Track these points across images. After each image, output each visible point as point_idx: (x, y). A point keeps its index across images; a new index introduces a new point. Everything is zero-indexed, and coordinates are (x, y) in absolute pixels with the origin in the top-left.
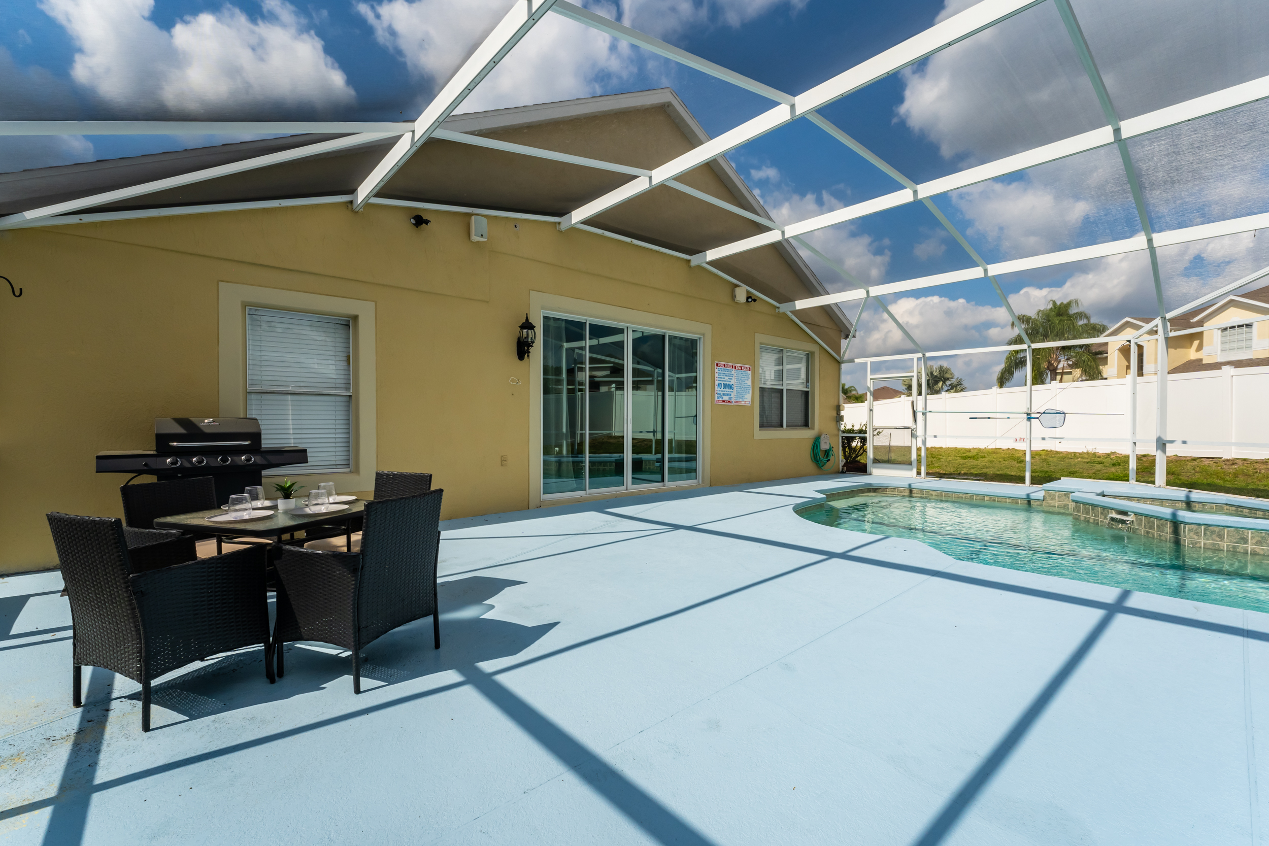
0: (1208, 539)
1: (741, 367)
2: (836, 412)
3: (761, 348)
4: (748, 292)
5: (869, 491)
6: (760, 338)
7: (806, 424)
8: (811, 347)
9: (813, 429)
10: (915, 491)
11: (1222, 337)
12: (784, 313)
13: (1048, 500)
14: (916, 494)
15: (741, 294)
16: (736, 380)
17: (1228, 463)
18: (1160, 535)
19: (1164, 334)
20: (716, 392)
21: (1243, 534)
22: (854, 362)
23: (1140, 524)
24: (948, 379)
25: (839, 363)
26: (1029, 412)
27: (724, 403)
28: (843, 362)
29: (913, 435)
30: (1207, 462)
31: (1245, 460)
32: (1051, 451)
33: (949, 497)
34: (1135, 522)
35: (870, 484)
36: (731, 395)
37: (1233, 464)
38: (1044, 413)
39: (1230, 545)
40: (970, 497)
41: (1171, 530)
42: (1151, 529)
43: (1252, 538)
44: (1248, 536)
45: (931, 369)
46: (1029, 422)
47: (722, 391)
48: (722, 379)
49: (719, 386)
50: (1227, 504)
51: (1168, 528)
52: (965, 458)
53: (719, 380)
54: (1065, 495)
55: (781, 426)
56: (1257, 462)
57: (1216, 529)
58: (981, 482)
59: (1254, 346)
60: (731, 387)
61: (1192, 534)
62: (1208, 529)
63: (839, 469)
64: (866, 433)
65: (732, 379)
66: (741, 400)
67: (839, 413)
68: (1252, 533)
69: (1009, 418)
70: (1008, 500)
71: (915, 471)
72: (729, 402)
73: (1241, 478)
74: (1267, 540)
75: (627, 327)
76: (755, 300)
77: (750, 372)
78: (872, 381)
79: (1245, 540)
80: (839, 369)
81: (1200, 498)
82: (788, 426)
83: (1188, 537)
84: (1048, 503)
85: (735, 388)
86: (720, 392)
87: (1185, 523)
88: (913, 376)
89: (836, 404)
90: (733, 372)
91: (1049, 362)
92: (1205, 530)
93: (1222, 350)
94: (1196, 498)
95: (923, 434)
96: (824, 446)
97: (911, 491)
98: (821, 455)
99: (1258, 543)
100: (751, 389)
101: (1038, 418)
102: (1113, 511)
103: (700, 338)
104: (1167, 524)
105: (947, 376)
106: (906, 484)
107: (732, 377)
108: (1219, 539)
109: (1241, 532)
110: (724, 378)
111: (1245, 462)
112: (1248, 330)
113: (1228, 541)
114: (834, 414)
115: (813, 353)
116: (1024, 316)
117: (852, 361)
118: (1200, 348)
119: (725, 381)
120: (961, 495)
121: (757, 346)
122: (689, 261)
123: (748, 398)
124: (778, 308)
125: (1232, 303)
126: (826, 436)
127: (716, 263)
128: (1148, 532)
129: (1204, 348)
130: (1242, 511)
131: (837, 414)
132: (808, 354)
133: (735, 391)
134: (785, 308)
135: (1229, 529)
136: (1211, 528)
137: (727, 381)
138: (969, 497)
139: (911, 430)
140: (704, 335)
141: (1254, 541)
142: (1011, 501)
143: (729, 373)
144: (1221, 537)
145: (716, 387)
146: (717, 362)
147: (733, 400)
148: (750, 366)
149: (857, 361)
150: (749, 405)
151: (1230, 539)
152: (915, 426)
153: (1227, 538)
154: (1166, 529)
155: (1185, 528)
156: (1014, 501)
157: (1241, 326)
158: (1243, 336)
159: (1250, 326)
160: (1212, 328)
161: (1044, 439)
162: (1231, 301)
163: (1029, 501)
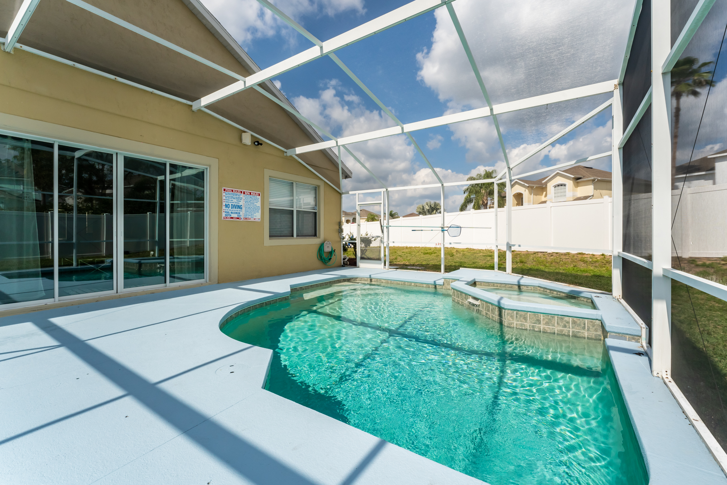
0: (518, 321)
1: (250, 193)
2: (338, 226)
3: (270, 179)
4: (252, 136)
5: (344, 281)
6: (268, 173)
7: (315, 235)
8: (316, 182)
9: (319, 237)
11: (554, 190)
12: (291, 156)
13: (446, 284)
14: (374, 282)
15: (247, 139)
16: (244, 202)
17: (549, 255)
18: (493, 317)
19: (510, 178)
20: (223, 211)
21: (538, 317)
22: (349, 193)
23: (483, 308)
24: (438, 209)
25: (340, 194)
26: (443, 226)
27: (232, 220)
28: (343, 193)
29: (381, 241)
30: (540, 255)
31: (557, 253)
32: (471, 249)
33: (392, 283)
34: (480, 305)
35: (345, 276)
36: (239, 213)
37: (552, 256)
38: (450, 227)
39: (531, 325)
40: (404, 283)
41: (498, 313)
42: (488, 312)
43: (543, 319)
44: (541, 319)
45: (430, 203)
46: (443, 233)
47: (230, 210)
48: (230, 201)
49: (226, 206)
50: (539, 286)
52: (425, 254)
53: (226, 202)
55: (293, 236)
56: (562, 254)
57: (523, 313)
58: (418, 271)
59: (567, 195)
60: (240, 207)
61: (509, 317)
62: (518, 313)
63: (341, 263)
64: (356, 240)
65: (240, 201)
66: (250, 217)
67: (341, 227)
68: (543, 316)
69: (432, 230)
70: (424, 286)
71: (383, 264)
72: (238, 218)
73: (554, 264)
74: (552, 321)
75: (117, 153)
76: (261, 144)
77: (259, 197)
78: (359, 206)
79: (539, 321)
80: (341, 198)
81: (525, 283)
82: (297, 236)
83: (506, 319)
84: (446, 287)
85: (244, 209)
86: (229, 211)
87: (505, 309)
88: (381, 203)
89: (338, 221)
90: (241, 196)
91: (483, 201)
92: (516, 314)
93: (555, 197)
94: (523, 283)
95: (387, 241)
96: (327, 249)
97: (371, 280)
98: (324, 256)
99: (547, 324)
100: (260, 209)
101: (447, 230)
102: (470, 297)
103: (207, 168)
104: (496, 309)
105: (438, 207)
106: (367, 275)
107: (241, 199)
108: (524, 321)
109: (537, 316)
110: (232, 200)
111: (557, 255)
112: (564, 187)
113: (530, 322)
114: (337, 227)
115: (319, 186)
116: (472, 177)
117: (347, 193)
118: (546, 196)
119: (233, 203)
120: (399, 282)
121: (266, 178)
122: (191, 106)
123: (258, 216)
124: (286, 152)
125: (558, 174)
126: (328, 243)
127: (210, 107)
128: (487, 314)
129: (548, 196)
131: (339, 228)
132: (316, 187)
133: (244, 210)
134: (290, 152)
135: (530, 313)
136: (520, 312)
137: (235, 203)
139: (380, 238)
140: (210, 166)
141: (544, 322)
142: (426, 286)
143: (237, 196)
144: (525, 319)
145: (224, 207)
146: (225, 188)
147: (242, 217)
148: (259, 193)
149: (351, 193)
150: (259, 221)
151: (531, 320)
152: (382, 236)
153: (529, 320)
154: (495, 312)
155: (505, 312)
156: (428, 286)
157: (562, 185)
158: (563, 190)
159: (565, 185)
160: (550, 186)
161: (450, 244)
162: (558, 173)
163: (436, 286)
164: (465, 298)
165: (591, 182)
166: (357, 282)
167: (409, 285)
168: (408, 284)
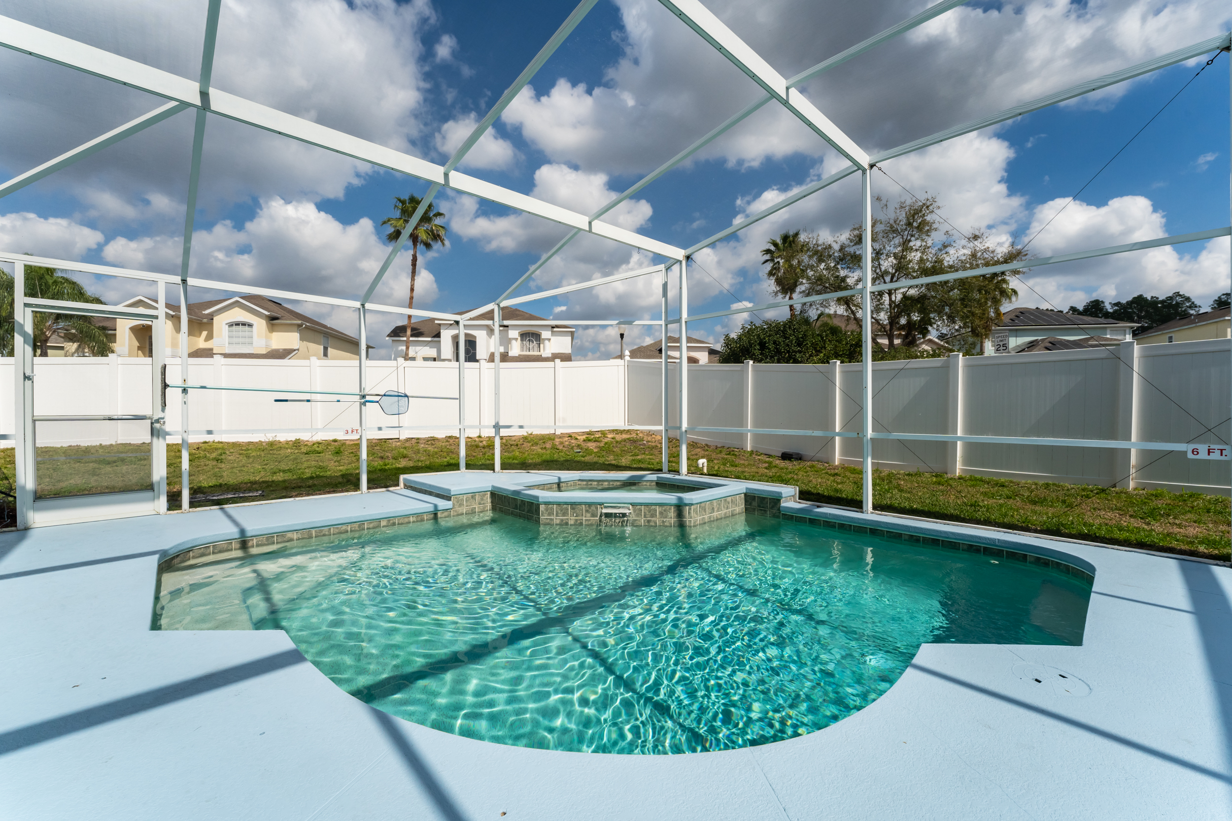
10: (255, 541)
11: (229, 331)
14: (258, 545)
18: (663, 522)
23: (639, 515)
26: (364, 394)
29: (157, 432)
34: (633, 513)
38: (385, 395)
40: (359, 527)
42: (652, 517)
46: (361, 408)
50: (580, 480)
51: (672, 513)
54: (472, 497)
59: (254, 343)
61: (697, 514)
71: (162, 499)
83: (693, 517)
84: (456, 511)
93: (229, 344)
94: (563, 478)
95: (183, 428)
97: (244, 544)
101: (378, 402)
102: (602, 506)
104: (670, 509)
112: (250, 329)
118: (210, 337)
120: (344, 527)
128: (649, 521)
129: (213, 339)
130: (591, 485)
138: (357, 529)
139: (149, 421)
142: (415, 519)
152: (161, 415)
154: (669, 514)
155: (690, 509)
156: (419, 519)
157: (244, 324)
158: (247, 334)
159: (250, 325)
160: (221, 322)
161: (380, 429)
162: (237, 302)
163: (436, 514)
164: (587, 511)
165: (296, 328)
166: (192, 562)
167: (374, 528)
168: (371, 526)
